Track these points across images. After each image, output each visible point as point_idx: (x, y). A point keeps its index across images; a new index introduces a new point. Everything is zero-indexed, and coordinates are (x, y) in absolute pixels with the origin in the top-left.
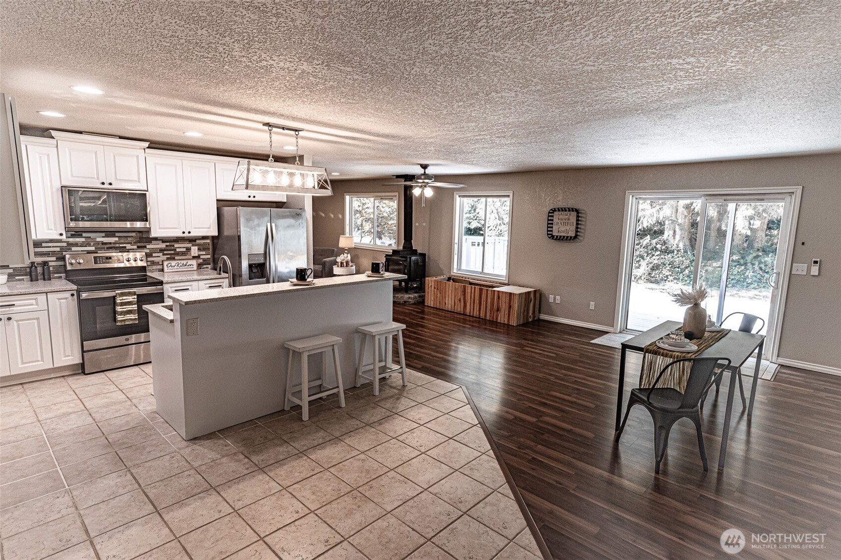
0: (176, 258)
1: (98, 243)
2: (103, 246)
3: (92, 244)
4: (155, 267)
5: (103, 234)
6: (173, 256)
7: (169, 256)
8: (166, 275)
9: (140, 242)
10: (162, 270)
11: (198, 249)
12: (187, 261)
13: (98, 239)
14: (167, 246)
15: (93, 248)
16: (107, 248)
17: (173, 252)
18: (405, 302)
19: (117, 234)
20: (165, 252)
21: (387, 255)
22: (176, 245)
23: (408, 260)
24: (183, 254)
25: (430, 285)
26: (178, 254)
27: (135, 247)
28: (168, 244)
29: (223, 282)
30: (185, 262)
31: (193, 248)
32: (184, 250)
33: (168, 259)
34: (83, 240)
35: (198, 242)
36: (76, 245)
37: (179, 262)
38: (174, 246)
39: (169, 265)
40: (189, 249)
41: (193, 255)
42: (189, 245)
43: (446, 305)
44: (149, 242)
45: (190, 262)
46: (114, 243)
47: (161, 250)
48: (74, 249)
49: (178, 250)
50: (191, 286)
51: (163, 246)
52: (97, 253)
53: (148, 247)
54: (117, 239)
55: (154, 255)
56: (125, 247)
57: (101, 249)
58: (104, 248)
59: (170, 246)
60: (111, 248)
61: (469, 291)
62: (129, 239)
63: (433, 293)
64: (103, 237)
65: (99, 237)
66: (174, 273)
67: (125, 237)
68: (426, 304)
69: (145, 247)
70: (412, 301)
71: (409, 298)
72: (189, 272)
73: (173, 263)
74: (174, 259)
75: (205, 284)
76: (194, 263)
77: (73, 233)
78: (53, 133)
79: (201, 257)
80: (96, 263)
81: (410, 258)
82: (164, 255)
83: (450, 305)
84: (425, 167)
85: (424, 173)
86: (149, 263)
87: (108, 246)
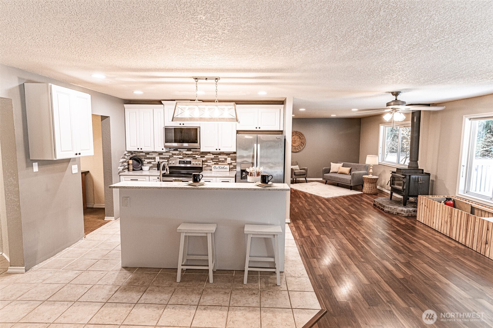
0: (219, 164)
1: (184, 154)
2: (186, 156)
3: (182, 154)
4: (208, 168)
5: (186, 150)
6: (217, 163)
7: (215, 162)
8: (213, 172)
9: (202, 154)
10: (211, 170)
11: (231, 159)
12: (224, 166)
13: (184, 152)
14: (215, 157)
15: (182, 157)
16: (187, 157)
17: (217, 160)
18: (398, 213)
19: (192, 150)
20: (214, 160)
21: (393, 172)
22: (220, 157)
23: (408, 177)
24: (223, 162)
25: (421, 202)
26: (220, 161)
27: (200, 157)
28: (215, 156)
29: (231, 180)
30: (223, 166)
31: (228, 159)
32: (224, 159)
33: (215, 164)
34: (178, 152)
35: (231, 155)
36: (175, 154)
37: (220, 166)
38: (218, 157)
39: (215, 167)
40: (226, 159)
41: (228, 162)
42: (226, 157)
43: (434, 224)
44: (206, 154)
45: (226, 166)
46: (191, 154)
47: (212, 159)
48: (174, 156)
49: (220, 159)
50: (212, 180)
51: (213, 156)
52: (183, 159)
53: (205, 157)
54: (192, 152)
55: (208, 161)
56: (195, 157)
57: (185, 157)
58: (186, 157)
59: (217, 157)
60: (189, 157)
61: (456, 215)
62: (197, 153)
63: (423, 210)
64: (186, 151)
65: (184, 151)
66: (217, 172)
67: (195, 151)
68: (418, 219)
69: (204, 157)
70: (405, 214)
71: (402, 211)
72: (225, 172)
73: (217, 166)
74: (218, 164)
75: (220, 180)
76: (228, 167)
77: (175, 149)
78: (163, 102)
79: (233, 164)
80: (179, 163)
81: (410, 176)
82: (213, 161)
83: (437, 225)
84: (396, 94)
85: (395, 100)
86: (206, 166)
87: (188, 156)
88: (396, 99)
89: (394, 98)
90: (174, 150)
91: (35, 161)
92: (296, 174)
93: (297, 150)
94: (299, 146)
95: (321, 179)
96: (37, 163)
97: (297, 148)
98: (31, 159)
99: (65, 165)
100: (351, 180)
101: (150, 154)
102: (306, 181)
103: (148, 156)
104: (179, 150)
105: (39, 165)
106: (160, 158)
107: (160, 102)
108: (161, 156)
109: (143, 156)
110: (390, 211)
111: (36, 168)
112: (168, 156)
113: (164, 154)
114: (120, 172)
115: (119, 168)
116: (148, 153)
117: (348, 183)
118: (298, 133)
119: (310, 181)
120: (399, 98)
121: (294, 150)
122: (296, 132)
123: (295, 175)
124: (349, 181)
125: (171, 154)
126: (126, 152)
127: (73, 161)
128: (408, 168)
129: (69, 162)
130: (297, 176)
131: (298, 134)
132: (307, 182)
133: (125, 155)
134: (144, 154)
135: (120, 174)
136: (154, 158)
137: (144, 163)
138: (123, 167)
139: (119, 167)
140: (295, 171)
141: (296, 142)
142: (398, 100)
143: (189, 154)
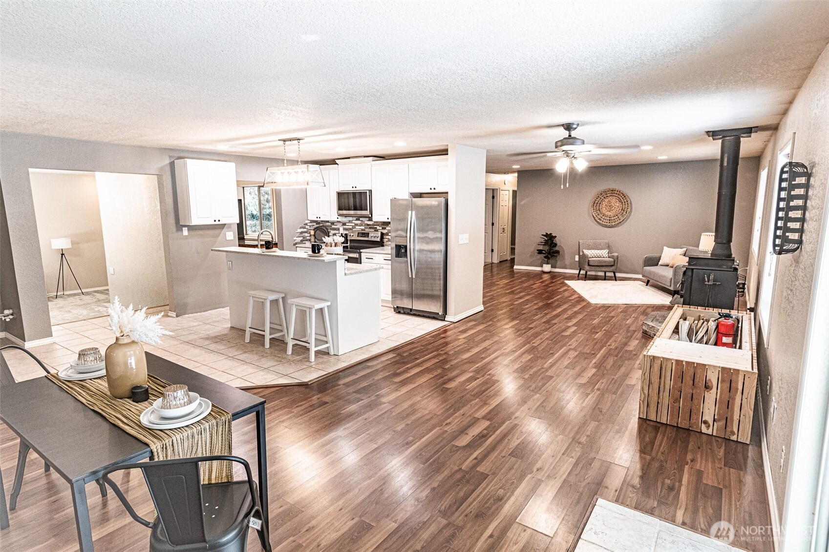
2: (368, 226)
3: (363, 225)
5: (355, 218)
9: (383, 225)
13: (366, 222)
15: (363, 228)
27: (381, 228)
34: (360, 222)
44: (387, 225)
46: (372, 225)
48: (357, 227)
50: (375, 256)
52: (365, 230)
53: (387, 228)
55: (390, 234)
56: (376, 228)
58: (368, 228)
64: (368, 221)
69: (385, 228)
75: (383, 257)
78: (337, 161)
80: (358, 236)
84: (568, 127)
85: (567, 136)
86: (387, 240)
87: (370, 227)
88: (570, 136)
89: (566, 134)
90: (357, 219)
91: (185, 226)
92: (591, 264)
93: (614, 224)
94: (617, 215)
95: (640, 276)
96: (187, 228)
97: (614, 219)
98: (181, 224)
99: (217, 231)
100: (671, 278)
101: (335, 224)
102: (614, 278)
103: (333, 226)
104: (361, 219)
105: (188, 230)
106: (344, 229)
107: (333, 162)
108: (345, 227)
109: (328, 226)
110: (647, 330)
111: (185, 232)
112: (351, 227)
113: (347, 224)
114: (296, 244)
115: (295, 239)
116: (333, 223)
117: (666, 283)
118: (616, 192)
119: (623, 279)
120: (574, 134)
121: (607, 223)
122: (612, 191)
123: (589, 265)
124: (669, 280)
125: (353, 224)
126: (307, 222)
127: (227, 228)
128: (711, 256)
129: (223, 228)
130: (593, 267)
131: (616, 194)
132: (616, 281)
133: (306, 224)
134: (330, 224)
135: (297, 245)
136: (338, 229)
137: (330, 234)
138: (302, 238)
139: (295, 237)
140: (590, 259)
141: (613, 208)
142: (572, 136)
143: (370, 225)
